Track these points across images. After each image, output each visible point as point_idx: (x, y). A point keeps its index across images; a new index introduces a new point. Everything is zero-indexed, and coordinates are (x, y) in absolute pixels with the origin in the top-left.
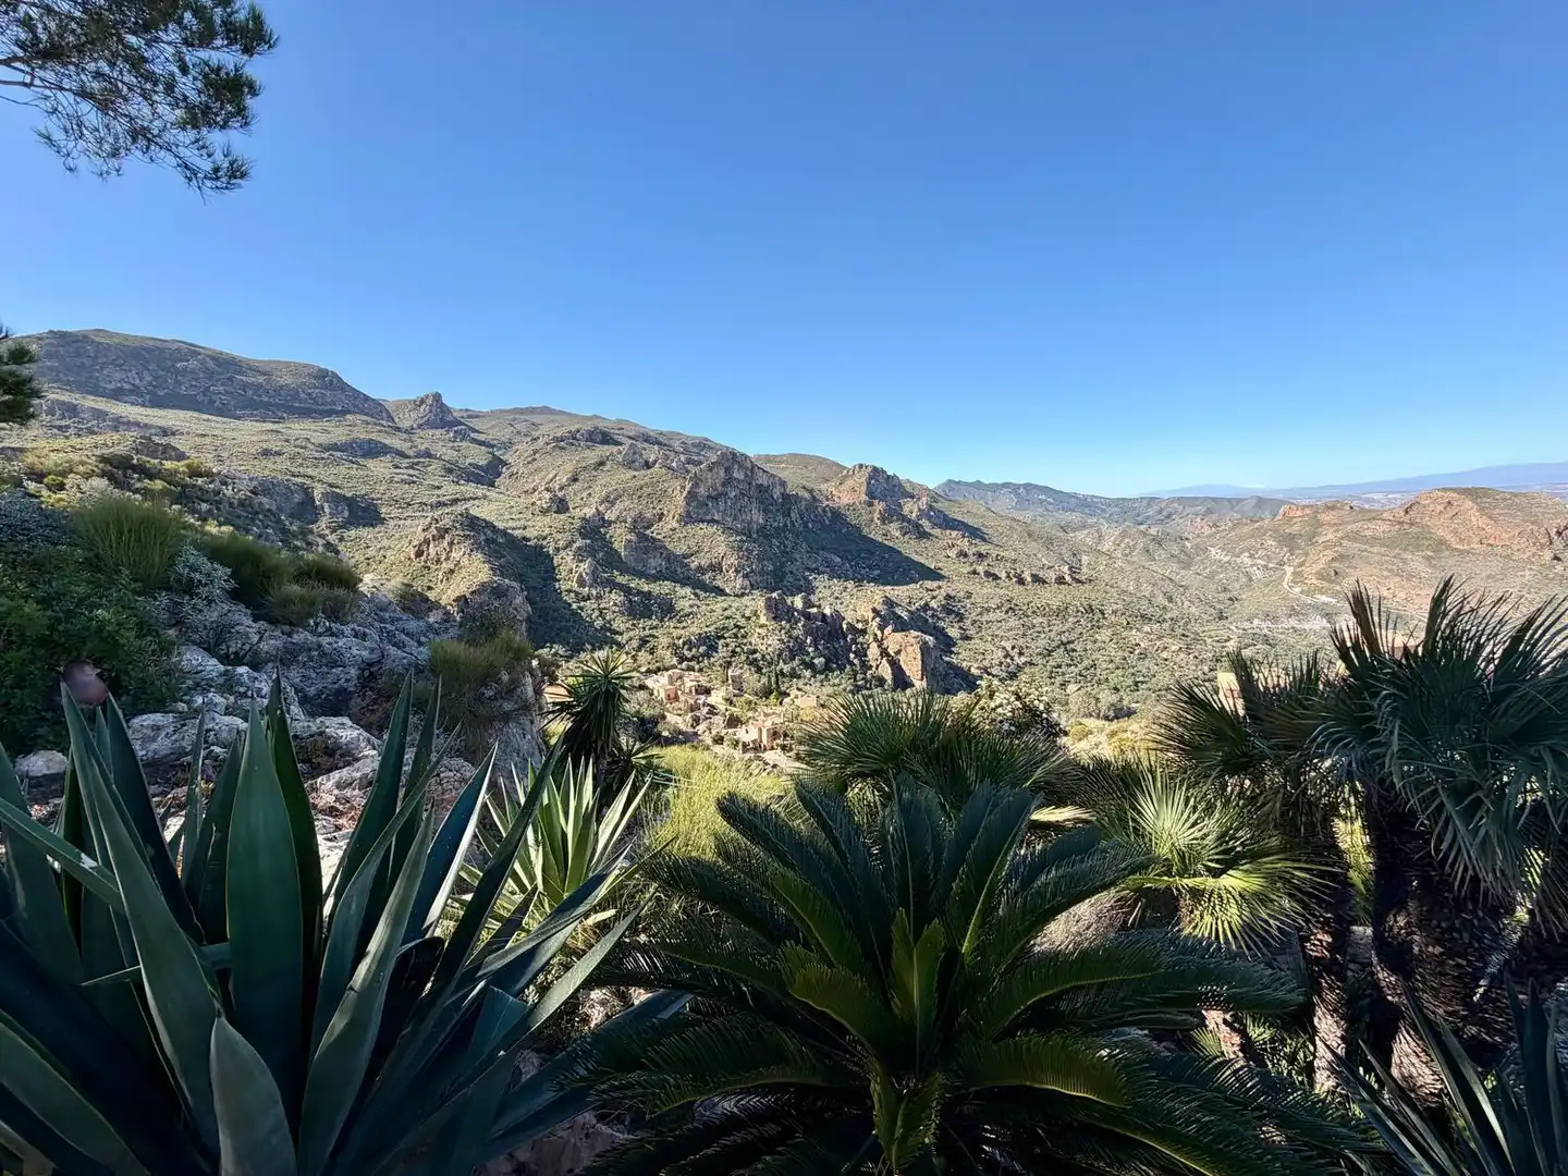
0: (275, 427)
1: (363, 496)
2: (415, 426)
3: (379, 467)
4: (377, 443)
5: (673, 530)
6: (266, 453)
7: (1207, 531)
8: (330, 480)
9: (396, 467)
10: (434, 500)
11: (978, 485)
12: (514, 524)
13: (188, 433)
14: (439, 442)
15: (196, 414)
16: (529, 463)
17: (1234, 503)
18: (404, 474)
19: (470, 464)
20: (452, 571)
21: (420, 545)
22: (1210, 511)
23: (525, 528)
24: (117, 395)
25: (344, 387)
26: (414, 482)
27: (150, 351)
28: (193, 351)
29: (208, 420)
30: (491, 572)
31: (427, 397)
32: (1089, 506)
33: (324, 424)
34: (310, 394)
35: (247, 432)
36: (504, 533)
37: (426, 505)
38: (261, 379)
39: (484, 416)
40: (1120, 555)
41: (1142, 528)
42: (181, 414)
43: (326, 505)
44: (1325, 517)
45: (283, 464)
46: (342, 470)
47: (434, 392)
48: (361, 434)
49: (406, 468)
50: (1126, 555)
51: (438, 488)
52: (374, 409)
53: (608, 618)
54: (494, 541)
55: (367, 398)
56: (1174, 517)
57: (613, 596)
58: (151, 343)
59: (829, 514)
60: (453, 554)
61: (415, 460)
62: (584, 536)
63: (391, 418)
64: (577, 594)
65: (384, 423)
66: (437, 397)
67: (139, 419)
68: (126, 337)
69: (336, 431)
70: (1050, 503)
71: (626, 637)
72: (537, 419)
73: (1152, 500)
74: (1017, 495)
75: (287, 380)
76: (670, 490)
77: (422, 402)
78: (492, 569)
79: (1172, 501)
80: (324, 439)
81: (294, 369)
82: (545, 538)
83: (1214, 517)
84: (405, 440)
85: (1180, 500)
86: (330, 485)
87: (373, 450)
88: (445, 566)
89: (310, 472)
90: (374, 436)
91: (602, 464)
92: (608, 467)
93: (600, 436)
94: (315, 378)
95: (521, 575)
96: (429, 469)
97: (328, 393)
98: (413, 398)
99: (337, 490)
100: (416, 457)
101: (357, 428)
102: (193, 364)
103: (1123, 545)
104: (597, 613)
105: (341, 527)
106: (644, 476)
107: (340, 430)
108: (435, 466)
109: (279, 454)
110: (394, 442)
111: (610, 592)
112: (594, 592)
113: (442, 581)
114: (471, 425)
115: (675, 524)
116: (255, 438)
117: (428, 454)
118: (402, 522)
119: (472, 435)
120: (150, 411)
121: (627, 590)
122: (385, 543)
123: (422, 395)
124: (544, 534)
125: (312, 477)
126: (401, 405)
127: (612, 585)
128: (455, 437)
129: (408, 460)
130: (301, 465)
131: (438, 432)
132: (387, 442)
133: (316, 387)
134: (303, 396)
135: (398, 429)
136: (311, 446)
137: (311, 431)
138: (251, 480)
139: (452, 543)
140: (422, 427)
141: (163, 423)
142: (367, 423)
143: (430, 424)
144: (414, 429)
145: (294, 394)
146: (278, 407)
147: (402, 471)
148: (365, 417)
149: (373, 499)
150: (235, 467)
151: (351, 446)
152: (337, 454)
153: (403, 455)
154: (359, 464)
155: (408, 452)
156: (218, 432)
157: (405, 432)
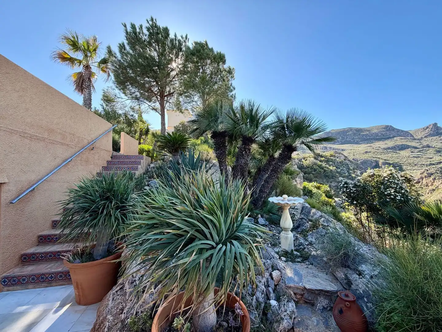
0: (370, 145)
1: (396, 163)
2: (423, 137)
3: (404, 153)
4: (404, 145)
6: (366, 152)
8: (385, 158)
9: (412, 152)
10: (429, 163)
13: (348, 150)
15: (350, 145)
18: (415, 154)
20: (434, 190)
21: (419, 179)
25: (394, 129)
26: (419, 157)
27: (341, 132)
28: (350, 129)
29: (353, 146)
33: (386, 142)
34: (382, 134)
35: (363, 147)
37: (424, 165)
38: (368, 132)
45: (370, 155)
46: (390, 155)
47: (433, 123)
48: (399, 143)
51: (431, 158)
52: (405, 134)
58: (342, 130)
61: (421, 149)
63: (412, 136)
65: (409, 138)
66: (435, 125)
69: (390, 143)
75: (376, 131)
77: (427, 128)
80: (386, 146)
81: (377, 127)
84: (417, 143)
86: (385, 160)
87: (403, 148)
88: (431, 188)
89: (379, 156)
90: (404, 143)
94: (384, 128)
96: (428, 152)
97: (388, 132)
98: (423, 127)
99: (387, 161)
100: (422, 148)
101: (398, 141)
102: (350, 133)
108: (431, 150)
109: (370, 152)
110: (413, 144)
113: (428, 193)
116: (364, 149)
117: (428, 146)
118: (412, 171)
125: (379, 158)
126: (417, 131)
129: (418, 150)
130: (376, 155)
131: (435, 137)
132: (409, 144)
133: (384, 131)
134: (379, 135)
135: (415, 139)
136: (380, 149)
137: (382, 144)
138: (361, 160)
139: (435, 179)
140: (426, 137)
141: (343, 148)
142: (402, 139)
143: (431, 135)
144: (422, 138)
145: (377, 134)
146: (372, 139)
147: (415, 153)
148: (401, 137)
149: (400, 164)
150: (357, 157)
151: (395, 147)
152: (388, 150)
153: (416, 148)
154: (396, 152)
155: (418, 147)
156: (355, 149)
157: (418, 140)
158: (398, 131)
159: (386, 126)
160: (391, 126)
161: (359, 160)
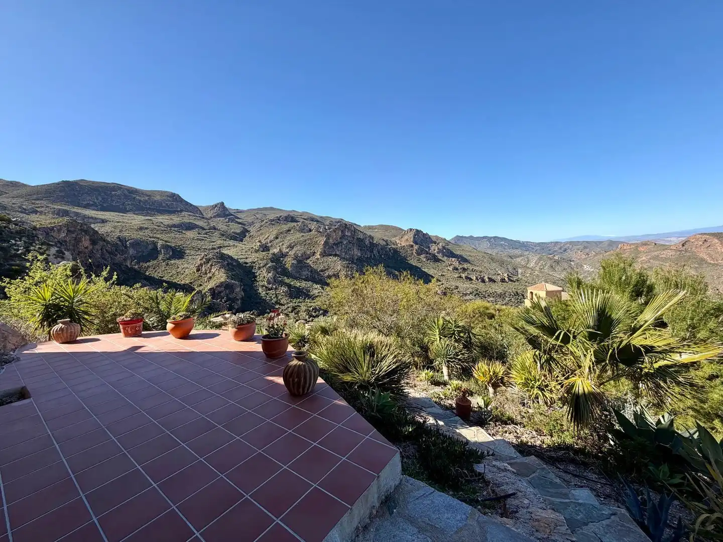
0: (150, 218)
1: (179, 246)
2: (211, 216)
3: (190, 234)
4: (192, 223)
5: (318, 259)
6: (141, 229)
7: (583, 256)
8: (165, 239)
9: (199, 234)
10: (211, 247)
11: (471, 238)
12: (242, 257)
13: (113, 221)
14: (221, 224)
15: (118, 214)
16: (258, 231)
17: (598, 243)
19: (233, 232)
20: (210, 278)
21: (198, 266)
22: (585, 248)
23: (247, 258)
24: (87, 206)
25: (182, 200)
26: (203, 240)
27: (101, 187)
28: (119, 187)
29: (123, 216)
30: (227, 278)
31: (218, 204)
32: (525, 246)
33: (172, 217)
34: (167, 204)
35: (137, 220)
36: (237, 261)
37: (206, 249)
38: (147, 198)
39: (244, 212)
40: (538, 269)
41: (550, 256)
42: (112, 213)
43: (162, 250)
44: (641, 249)
45: (147, 232)
46: (173, 235)
47: (221, 202)
48: (186, 220)
49: (204, 234)
50: (542, 269)
51: (214, 242)
52: (194, 210)
53: (279, 298)
54: (232, 264)
55: (191, 205)
56: (567, 251)
57: (282, 288)
58: (103, 184)
59: (392, 251)
60: (212, 270)
61: (208, 231)
62: (272, 262)
63: (201, 214)
64: (266, 287)
65: (198, 215)
66: (222, 204)
67: (93, 216)
68: (93, 182)
69: (176, 219)
70: (506, 245)
71: (286, 306)
72: (267, 213)
73: (556, 243)
74: (490, 242)
75: (158, 198)
76: (319, 241)
77: (216, 206)
78: (227, 276)
79: (567, 243)
80: (170, 222)
81: (162, 193)
82: (254, 263)
83: (587, 250)
84: (206, 222)
85: (571, 243)
86: (166, 242)
87: (190, 227)
88: (209, 275)
89: (158, 236)
90: (191, 221)
91: (289, 230)
92: (292, 232)
93: (290, 218)
94: (170, 197)
95: (242, 279)
96: (214, 234)
97: (174, 203)
98: (212, 204)
99: (169, 244)
100: (209, 229)
101: (186, 217)
102: (119, 193)
103: (540, 264)
104: (274, 296)
105: (168, 259)
106: (307, 235)
107: (178, 219)
108: (217, 233)
109: (147, 228)
110: (200, 223)
111: (281, 286)
112: (274, 286)
113: (206, 282)
114: (237, 216)
115: (319, 257)
116: (139, 223)
117: (215, 228)
118: (195, 257)
119: (237, 220)
120: (99, 213)
121: (289, 286)
122: (186, 265)
123: (215, 203)
124: (254, 261)
125: (158, 238)
126: (207, 208)
127: (282, 283)
128: (228, 221)
129: (204, 231)
130: (155, 233)
131: (221, 219)
132: (197, 223)
133: (169, 201)
134: (164, 205)
135: (203, 218)
136: (162, 225)
137: (164, 219)
138: (131, 239)
139: (212, 265)
140: (215, 217)
141: (103, 217)
142: (190, 215)
143: (218, 216)
144: (211, 218)
145: (160, 204)
146: (153, 210)
147: (201, 235)
148: (190, 213)
149: (184, 247)
150: (126, 234)
151: (181, 225)
152: (173, 229)
153: (204, 229)
154: (182, 232)
155: (206, 227)
156: (126, 221)
157: (206, 219)
158: (187, 203)
159: (172, 194)
160: (178, 195)
161: (129, 240)
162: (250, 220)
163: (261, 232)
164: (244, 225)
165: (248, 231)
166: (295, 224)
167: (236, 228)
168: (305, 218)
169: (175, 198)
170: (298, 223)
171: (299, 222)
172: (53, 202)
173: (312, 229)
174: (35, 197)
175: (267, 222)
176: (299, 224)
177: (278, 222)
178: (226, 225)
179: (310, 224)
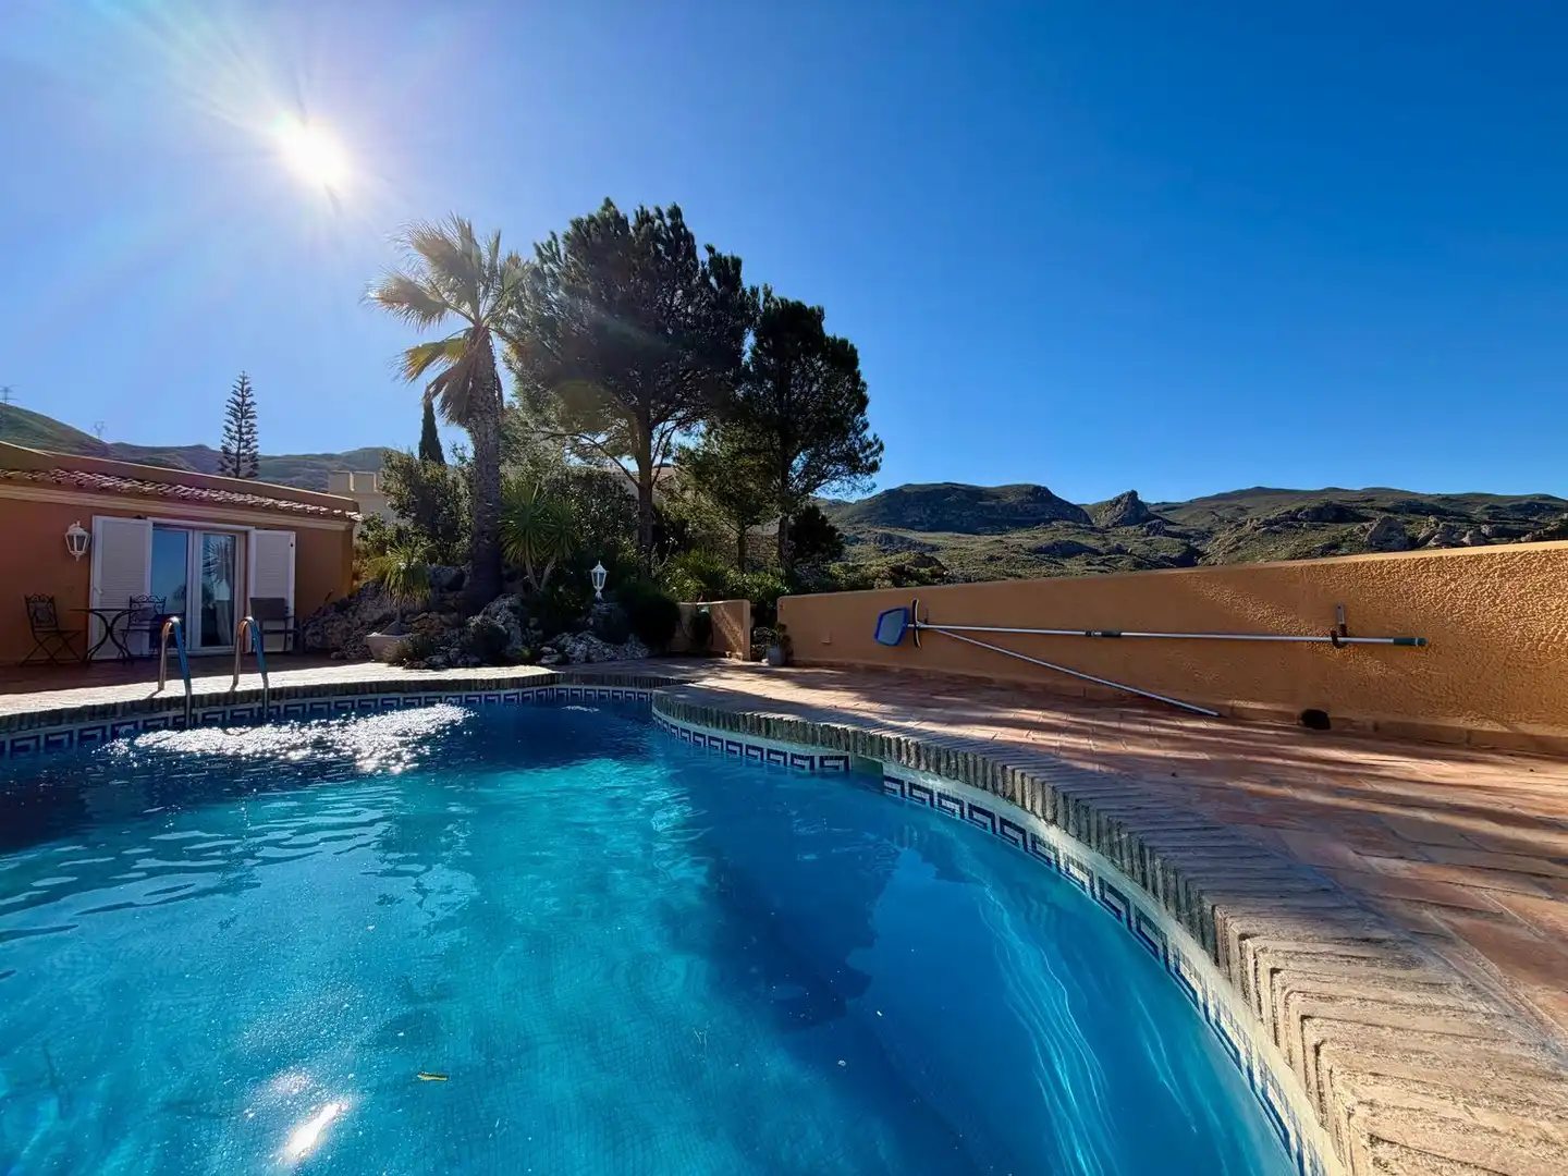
0: (998, 538)
2: (1110, 525)
3: (1072, 566)
4: (1073, 543)
6: (991, 559)
9: (1089, 564)
13: (947, 547)
14: (1133, 539)
15: (951, 534)
16: (1231, 551)
18: (1092, 570)
19: (1162, 557)
24: (911, 527)
25: (1052, 499)
27: (930, 493)
28: (951, 489)
29: (958, 537)
31: (1123, 496)
33: (1035, 532)
34: (1026, 508)
35: (982, 543)
38: (994, 502)
39: (1181, 508)
42: (945, 534)
45: (1001, 566)
46: (1043, 569)
47: (1130, 490)
48: (1062, 537)
49: (1097, 564)
52: (1075, 514)
55: (1070, 506)
58: (932, 488)
61: (1107, 557)
63: (1088, 520)
65: (1082, 525)
66: (1133, 494)
69: (1042, 537)
72: (1244, 503)
75: (1012, 499)
77: (1118, 501)
80: (1032, 544)
81: (1017, 489)
84: (1099, 539)
87: (1070, 551)
89: (1019, 572)
90: (1070, 538)
93: (1334, 513)
94: (1031, 494)
96: (1119, 565)
97: (1040, 506)
98: (1111, 498)
100: (1108, 554)
101: (1061, 532)
102: (953, 498)
107: (1045, 536)
108: (1126, 561)
109: (1000, 559)
110: (1091, 542)
114: (1166, 518)
116: (984, 548)
117: (1120, 550)
119: (1168, 528)
123: (1117, 494)
126: (1099, 507)
128: (1148, 532)
129: (1099, 558)
131: (1132, 528)
132: (1083, 542)
133: (1029, 501)
134: (1020, 510)
135: (1093, 529)
136: (1023, 551)
137: (1020, 538)
140: (1115, 525)
141: (934, 542)
142: (1067, 526)
143: (1124, 522)
144: (1108, 528)
145: (1014, 509)
146: (1004, 521)
147: (1093, 567)
148: (1066, 523)
151: (1054, 549)
152: (1040, 556)
153: (1096, 553)
154: (1056, 563)
155: (1101, 550)
156: (964, 545)
157: (1101, 531)
158: (1062, 503)
159: (1035, 487)
160: (1046, 489)
162: (1203, 523)
163: (1239, 554)
164: (1189, 537)
165: (1201, 554)
166: (1356, 528)
167: (1170, 547)
168: (1387, 505)
169: (1041, 495)
170: (1366, 525)
171: (1367, 519)
172: (875, 523)
173: (1422, 536)
174: (856, 518)
175: (1256, 529)
176: (1372, 526)
177: (1291, 526)
178: (1145, 543)
179: (1410, 523)
